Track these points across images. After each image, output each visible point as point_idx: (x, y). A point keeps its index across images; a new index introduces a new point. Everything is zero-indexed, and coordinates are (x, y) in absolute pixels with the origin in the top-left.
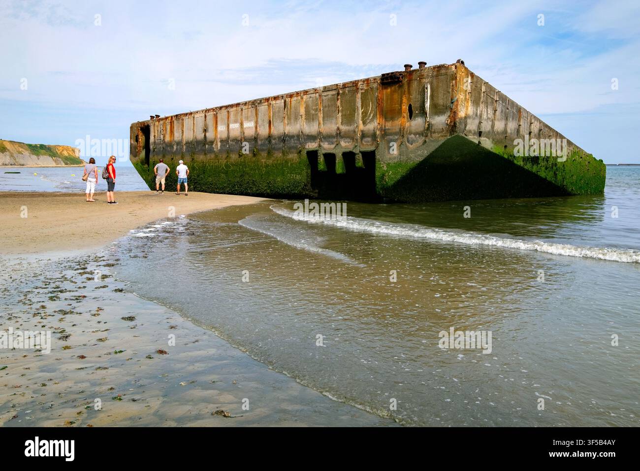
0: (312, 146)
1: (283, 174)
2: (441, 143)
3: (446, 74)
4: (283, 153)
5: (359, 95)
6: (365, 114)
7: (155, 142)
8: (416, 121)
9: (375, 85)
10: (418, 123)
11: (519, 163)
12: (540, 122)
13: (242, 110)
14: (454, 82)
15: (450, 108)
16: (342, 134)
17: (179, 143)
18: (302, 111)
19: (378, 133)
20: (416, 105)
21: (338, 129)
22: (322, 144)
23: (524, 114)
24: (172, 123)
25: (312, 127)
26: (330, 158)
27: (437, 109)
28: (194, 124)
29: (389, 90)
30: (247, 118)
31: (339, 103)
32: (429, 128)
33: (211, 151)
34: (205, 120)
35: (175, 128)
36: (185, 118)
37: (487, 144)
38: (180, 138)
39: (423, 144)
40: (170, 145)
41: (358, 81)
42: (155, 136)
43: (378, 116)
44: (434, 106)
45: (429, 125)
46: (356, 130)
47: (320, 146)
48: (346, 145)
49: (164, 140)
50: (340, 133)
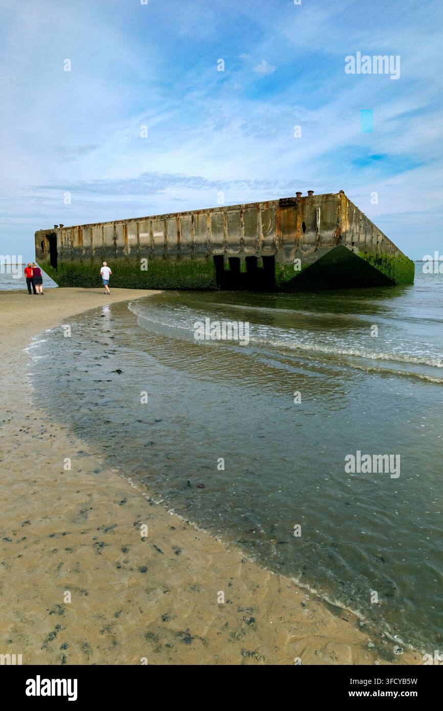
0: (218, 252)
1: (192, 273)
2: (329, 250)
3: (333, 201)
4: (192, 257)
5: (260, 214)
6: (265, 229)
7: (62, 248)
8: (309, 235)
9: (274, 207)
10: (310, 236)
11: (372, 264)
12: (383, 234)
13: (151, 222)
14: (339, 207)
15: (337, 225)
16: (245, 243)
17: (87, 249)
18: (209, 224)
19: (277, 242)
20: (309, 223)
21: (242, 239)
22: (227, 250)
23: (375, 229)
24: (80, 232)
25: (217, 238)
26: (235, 261)
27: (326, 226)
28: (103, 232)
29: (286, 211)
30: (157, 230)
31: (242, 220)
32: (319, 239)
33: (122, 255)
34: (115, 230)
35: (84, 236)
36: (95, 229)
37: (356, 251)
38: (89, 244)
39: (315, 251)
40: (79, 250)
41: (259, 203)
42: (62, 242)
43: (277, 230)
44: (324, 224)
45: (319, 237)
46: (258, 240)
47: (225, 252)
48: (249, 251)
49: (72, 245)
50: (243, 242)
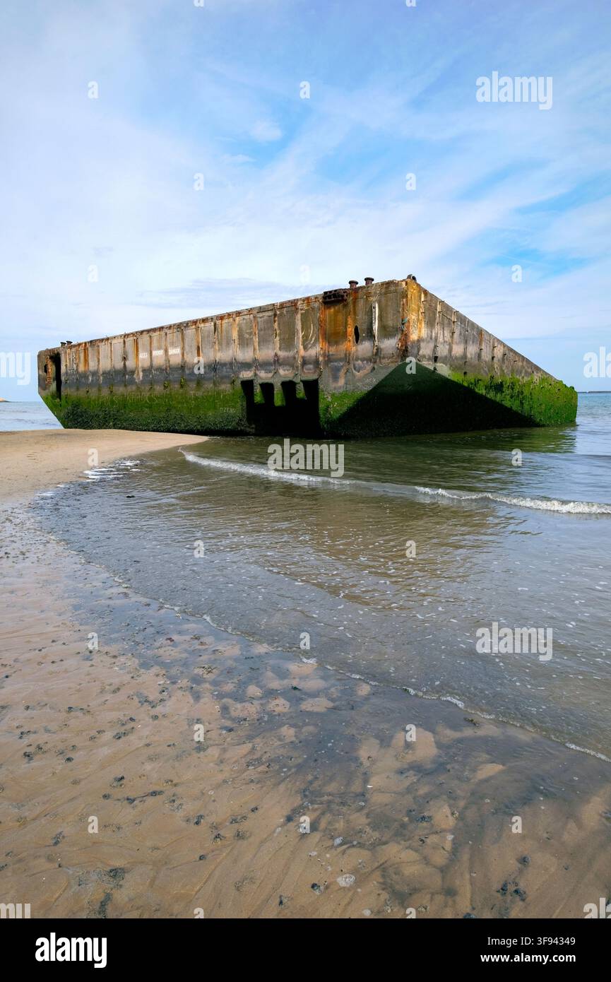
0: (246, 375)
1: (215, 408)
2: (391, 370)
3: (396, 291)
4: (214, 384)
5: (299, 316)
6: (306, 338)
7: (67, 373)
8: (363, 345)
9: (316, 305)
10: (365, 347)
11: (480, 392)
12: (505, 346)
13: (166, 334)
14: (405, 300)
15: (400, 329)
16: (280, 361)
17: (95, 374)
18: (235, 335)
19: (321, 359)
20: (363, 328)
21: (276, 355)
22: (258, 372)
23: (485, 337)
24: (86, 350)
25: (246, 354)
26: (267, 388)
27: (386, 332)
28: (111, 351)
29: (332, 310)
30: (173, 344)
31: (276, 325)
32: (378, 352)
33: (132, 382)
34: (125, 347)
35: (90, 356)
36: (102, 345)
37: (444, 370)
38: (96, 368)
39: (372, 372)
40: (85, 376)
41: (298, 300)
42: (66, 365)
43: (321, 340)
44: (383, 327)
45: (377, 349)
46: (297, 356)
47: (256, 375)
48: (285, 373)
49: (77, 369)
50: (278, 360)
